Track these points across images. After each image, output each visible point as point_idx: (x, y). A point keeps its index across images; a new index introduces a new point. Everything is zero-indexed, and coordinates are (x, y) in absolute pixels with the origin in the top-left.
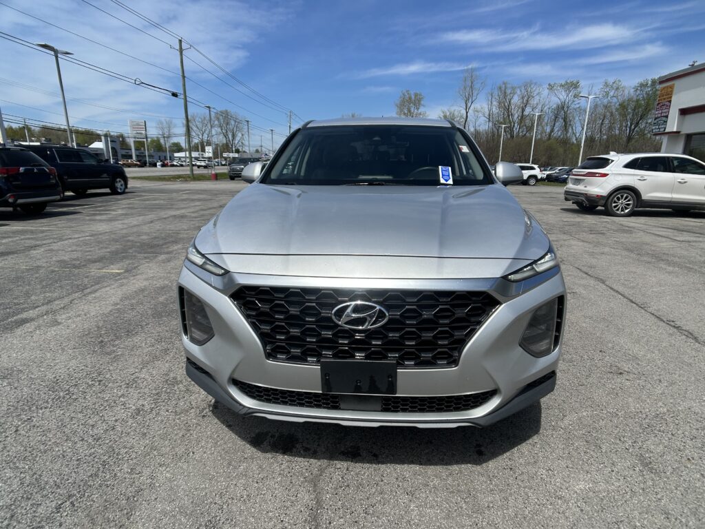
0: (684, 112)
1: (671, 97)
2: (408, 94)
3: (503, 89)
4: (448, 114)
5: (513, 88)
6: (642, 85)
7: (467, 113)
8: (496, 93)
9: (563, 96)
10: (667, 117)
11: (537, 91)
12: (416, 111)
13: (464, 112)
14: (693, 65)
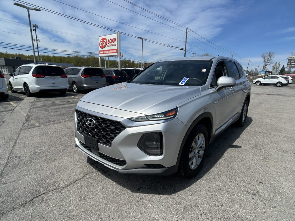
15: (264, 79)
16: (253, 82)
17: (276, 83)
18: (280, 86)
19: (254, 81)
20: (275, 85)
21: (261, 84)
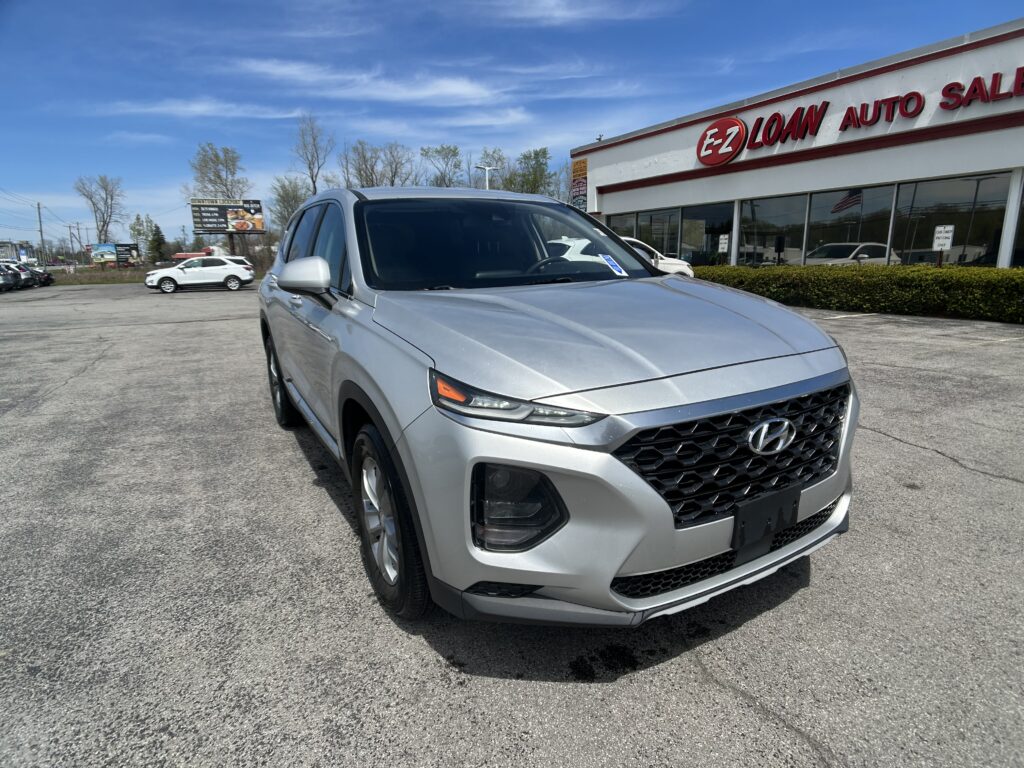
0: (602, 191)
1: (586, 174)
2: (211, 149)
3: (360, 150)
4: (287, 183)
5: (375, 151)
6: (527, 157)
7: (314, 182)
8: (352, 155)
9: (441, 165)
10: (585, 195)
11: (406, 157)
12: (230, 177)
13: (310, 181)
14: (599, 139)
15: (182, 269)
16: (150, 284)
17: (221, 280)
18: (238, 290)
19: (148, 279)
20: (221, 287)
21: (179, 288)
